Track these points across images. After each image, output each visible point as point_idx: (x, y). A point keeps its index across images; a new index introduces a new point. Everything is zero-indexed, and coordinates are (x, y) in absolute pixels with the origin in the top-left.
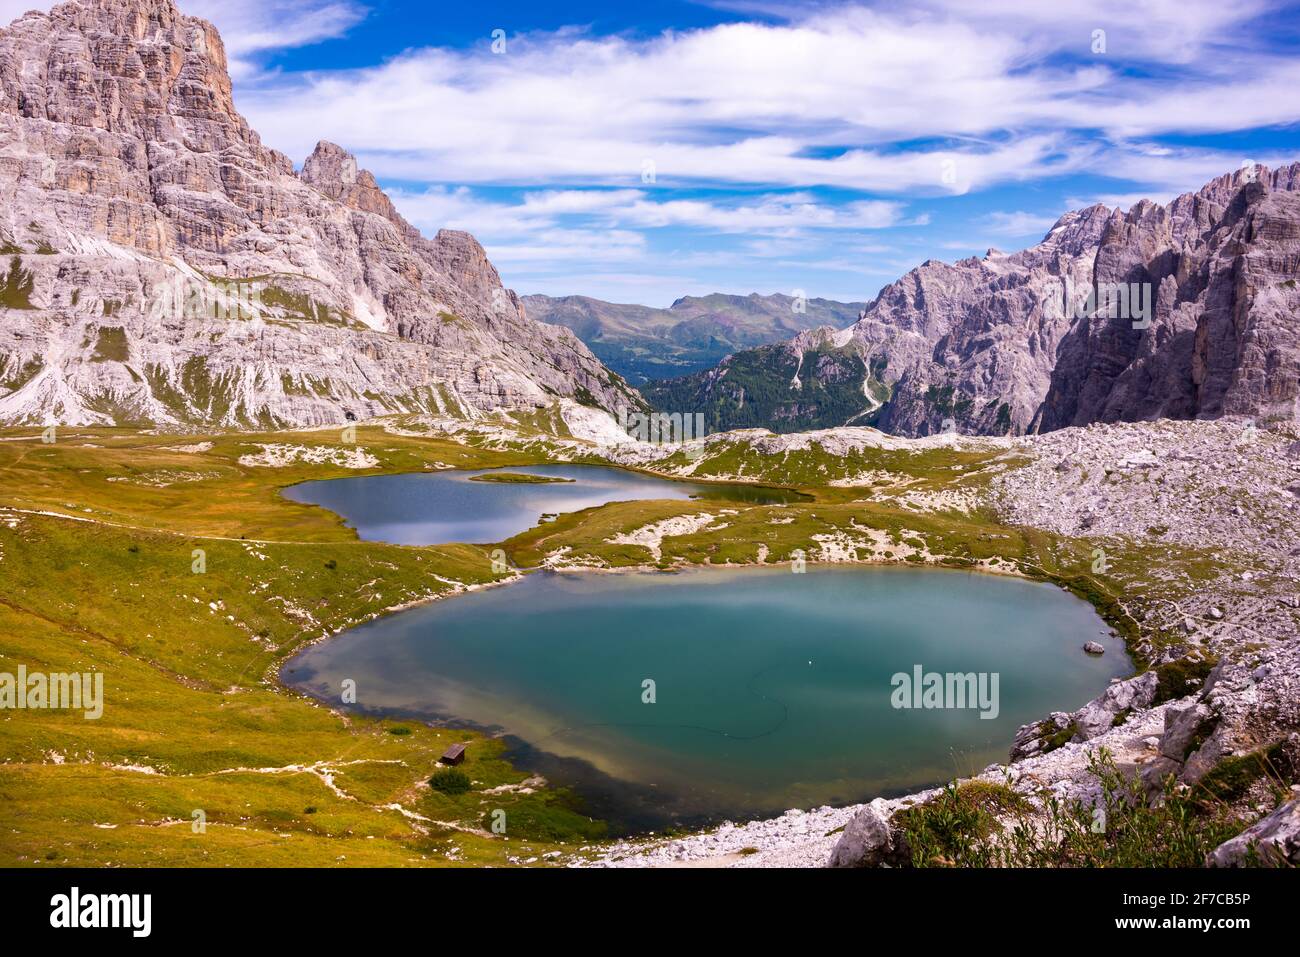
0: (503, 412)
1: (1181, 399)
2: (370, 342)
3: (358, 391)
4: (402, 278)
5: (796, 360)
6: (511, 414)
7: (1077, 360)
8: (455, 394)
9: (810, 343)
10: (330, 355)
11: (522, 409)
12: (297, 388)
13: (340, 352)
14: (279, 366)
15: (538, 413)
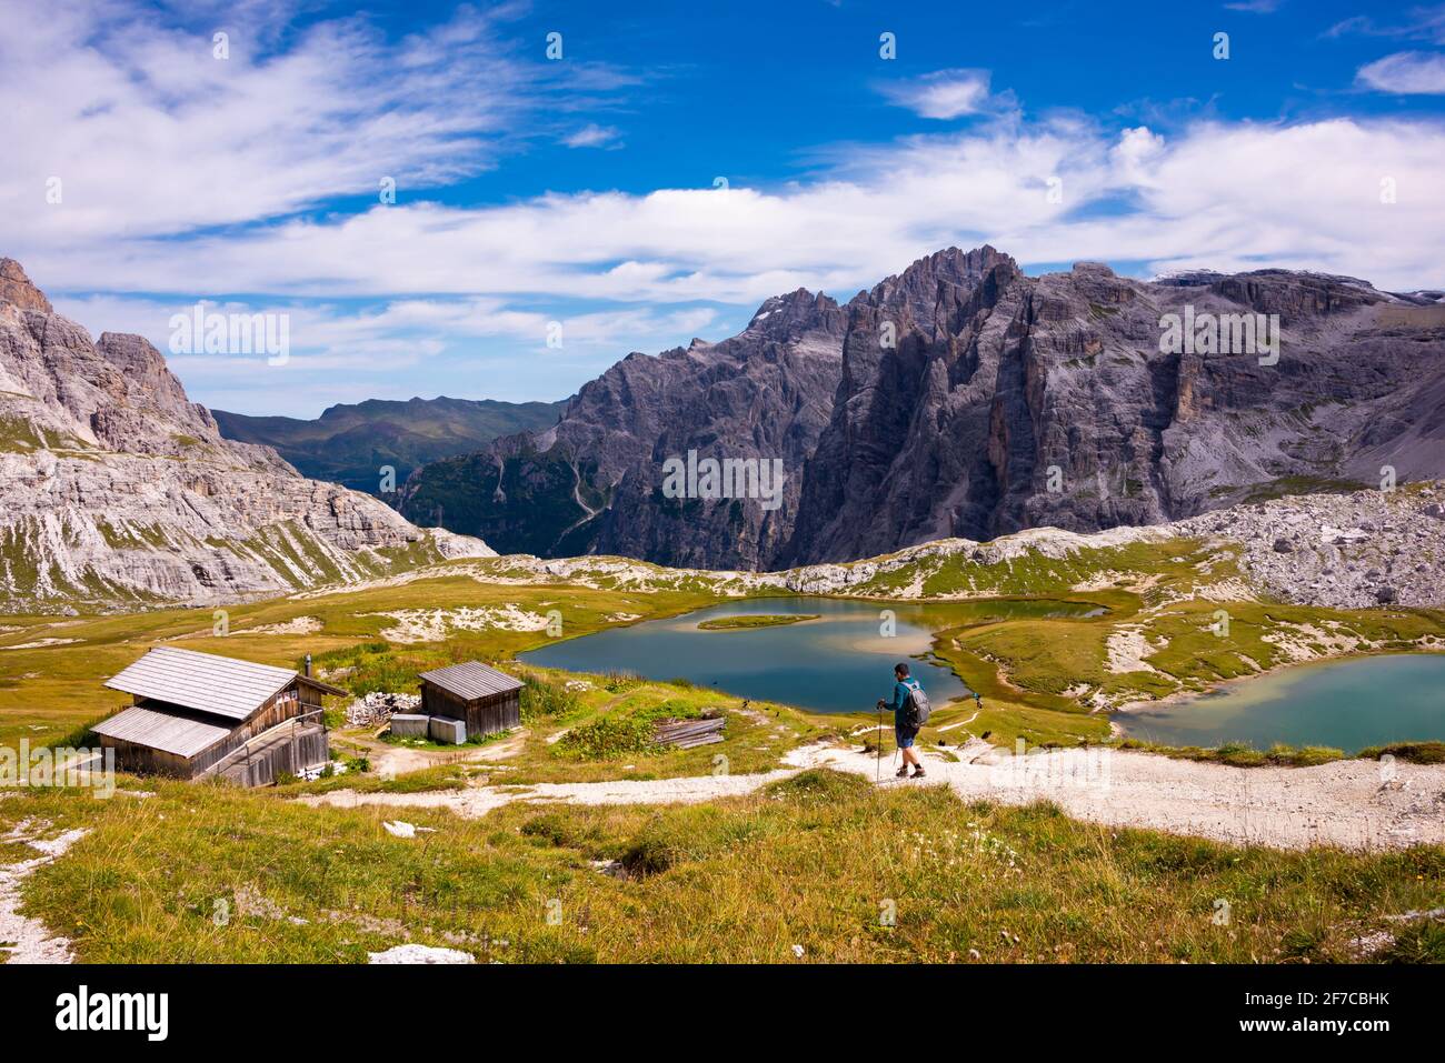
0: (371, 549)
1: (983, 482)
2: (199, 475)
3: (198, 538)
4: (106, 393)
5: (497, 469)
6: (379, 551)
7: (837, 450)
8: (310, 533)
9: (510, 451)
10: (152, 494)
11: (392, 545)
12: (124, 539)
13: (164, 488)
14: (90, 512)
15: (411, 548)
